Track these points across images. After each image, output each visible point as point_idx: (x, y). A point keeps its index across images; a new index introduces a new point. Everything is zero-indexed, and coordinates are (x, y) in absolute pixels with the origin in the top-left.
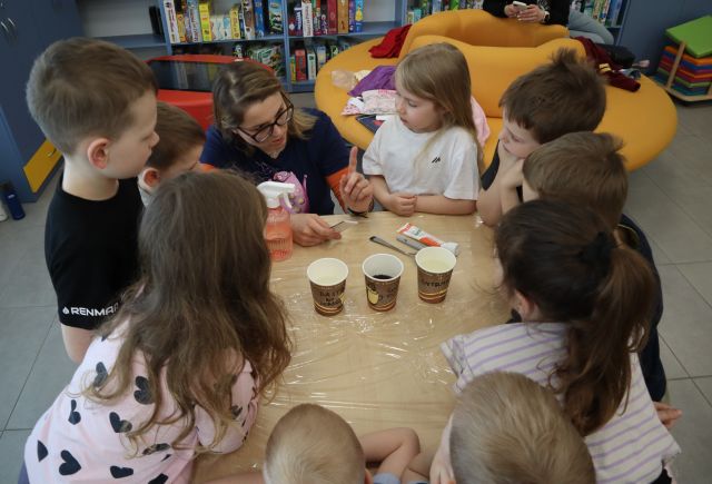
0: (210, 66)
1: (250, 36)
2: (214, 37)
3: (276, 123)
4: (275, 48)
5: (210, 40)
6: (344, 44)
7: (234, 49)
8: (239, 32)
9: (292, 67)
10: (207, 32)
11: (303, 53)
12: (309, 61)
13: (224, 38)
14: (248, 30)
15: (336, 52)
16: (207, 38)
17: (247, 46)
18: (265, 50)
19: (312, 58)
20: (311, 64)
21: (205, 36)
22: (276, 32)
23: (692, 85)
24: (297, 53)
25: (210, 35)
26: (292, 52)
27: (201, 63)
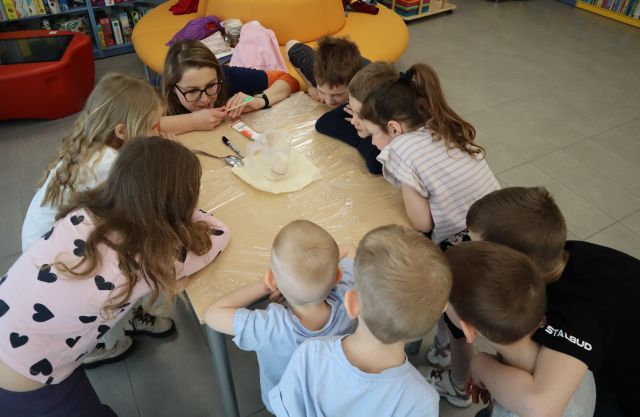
0: (20, 42)
1: (55, 10)
2: (19, 15)
3: (204, 91)
4: (80, 19)
5: (16, 17)
6: (142, 9)
7: (42, 25)
8: (43, 7)
9: (100, 35)
10: (11, 11)
11: (107, 21)
12: (114, 28)
13: (30, 15)
14: (52, 5)
15: (136, 17)
16: (13, 16)
17: (54, 20)
18: (72, 22)
19: (116, 24)
20: (116, 30)
21: (9, 14)
22: (79, 4)
23: (408, 9)
24: (102, 21)
25: (14, 13)
26: (98, 22)
27: (11, 39)
